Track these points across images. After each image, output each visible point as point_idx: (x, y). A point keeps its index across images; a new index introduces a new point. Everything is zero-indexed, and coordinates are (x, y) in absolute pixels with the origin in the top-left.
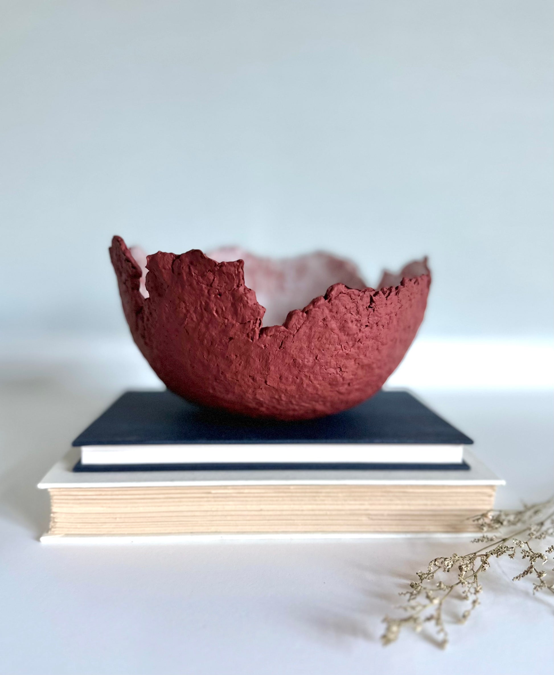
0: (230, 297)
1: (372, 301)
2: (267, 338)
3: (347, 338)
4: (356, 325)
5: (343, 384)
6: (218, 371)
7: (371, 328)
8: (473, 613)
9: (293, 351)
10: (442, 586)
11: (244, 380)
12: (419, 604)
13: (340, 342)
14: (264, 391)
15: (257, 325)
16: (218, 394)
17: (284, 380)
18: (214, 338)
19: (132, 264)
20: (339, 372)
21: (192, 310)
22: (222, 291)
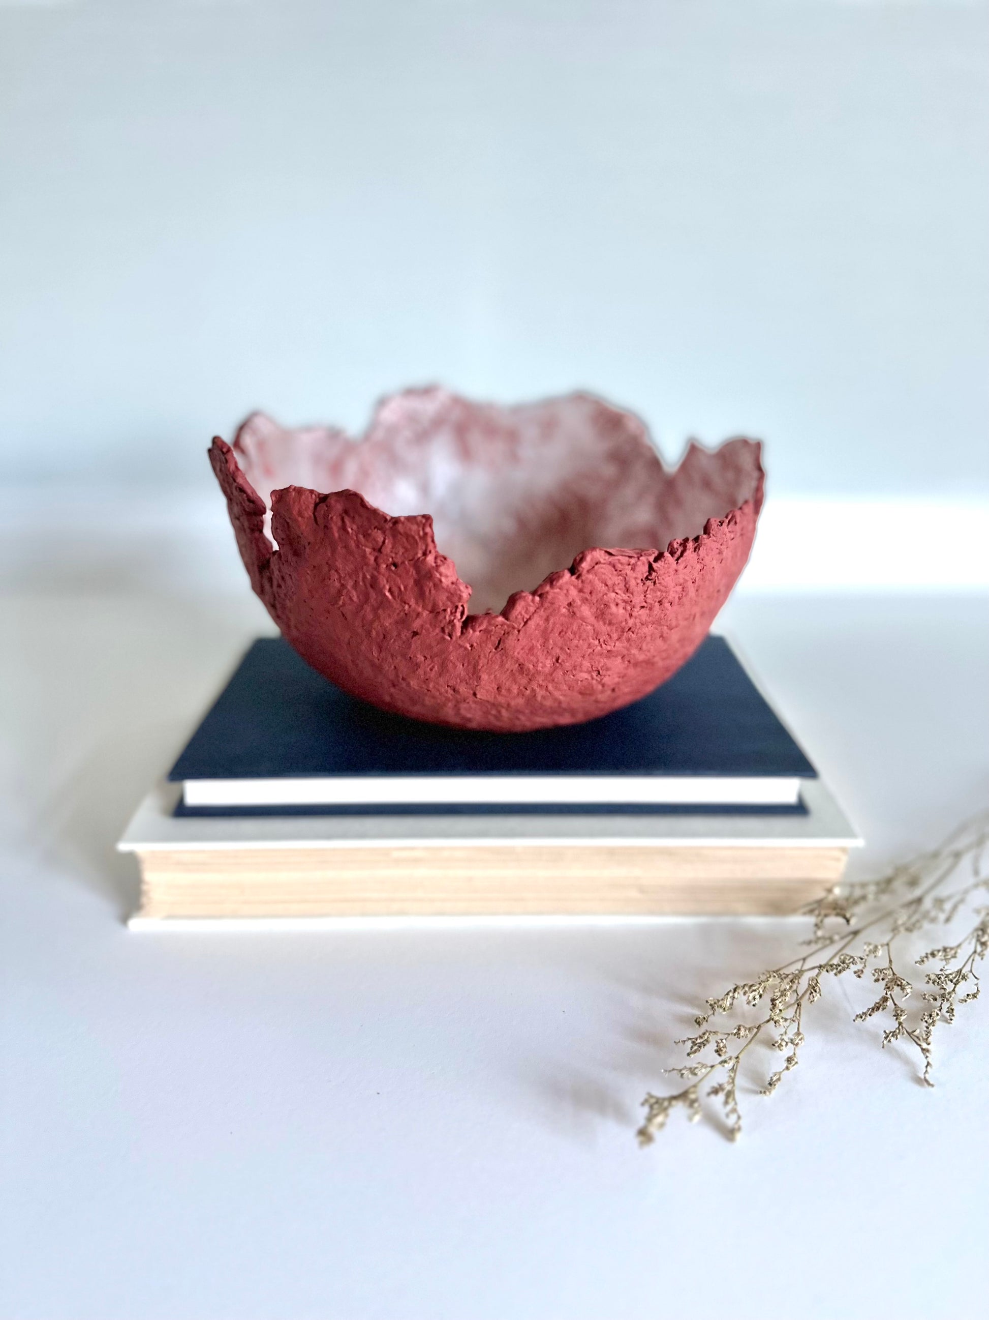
0: (412, 571)
1: (651, 569)
2: (474, 635)
3: (609, 628)
4: (625, 608)
5: (602, 692)
6: (397, 676)
7: (651, 609)
8: (785, 1075)
9: (518, 653)
10: (742, 1033)
11: (438, 690)
12: (704, 1066)
13: (597, 636)
14: (473, 706)
15: (458, 615)
16: (400, 704)
17: (503, 692)
18: (388, 630)
19: (248, 496)
20: (595, 677)
21: (350, 584)
22: (398, 560)
